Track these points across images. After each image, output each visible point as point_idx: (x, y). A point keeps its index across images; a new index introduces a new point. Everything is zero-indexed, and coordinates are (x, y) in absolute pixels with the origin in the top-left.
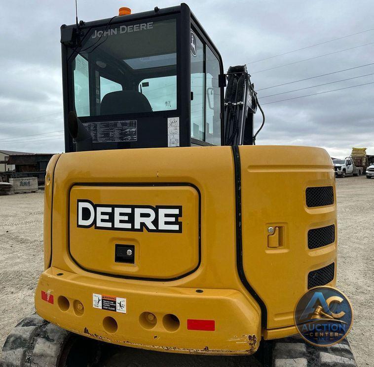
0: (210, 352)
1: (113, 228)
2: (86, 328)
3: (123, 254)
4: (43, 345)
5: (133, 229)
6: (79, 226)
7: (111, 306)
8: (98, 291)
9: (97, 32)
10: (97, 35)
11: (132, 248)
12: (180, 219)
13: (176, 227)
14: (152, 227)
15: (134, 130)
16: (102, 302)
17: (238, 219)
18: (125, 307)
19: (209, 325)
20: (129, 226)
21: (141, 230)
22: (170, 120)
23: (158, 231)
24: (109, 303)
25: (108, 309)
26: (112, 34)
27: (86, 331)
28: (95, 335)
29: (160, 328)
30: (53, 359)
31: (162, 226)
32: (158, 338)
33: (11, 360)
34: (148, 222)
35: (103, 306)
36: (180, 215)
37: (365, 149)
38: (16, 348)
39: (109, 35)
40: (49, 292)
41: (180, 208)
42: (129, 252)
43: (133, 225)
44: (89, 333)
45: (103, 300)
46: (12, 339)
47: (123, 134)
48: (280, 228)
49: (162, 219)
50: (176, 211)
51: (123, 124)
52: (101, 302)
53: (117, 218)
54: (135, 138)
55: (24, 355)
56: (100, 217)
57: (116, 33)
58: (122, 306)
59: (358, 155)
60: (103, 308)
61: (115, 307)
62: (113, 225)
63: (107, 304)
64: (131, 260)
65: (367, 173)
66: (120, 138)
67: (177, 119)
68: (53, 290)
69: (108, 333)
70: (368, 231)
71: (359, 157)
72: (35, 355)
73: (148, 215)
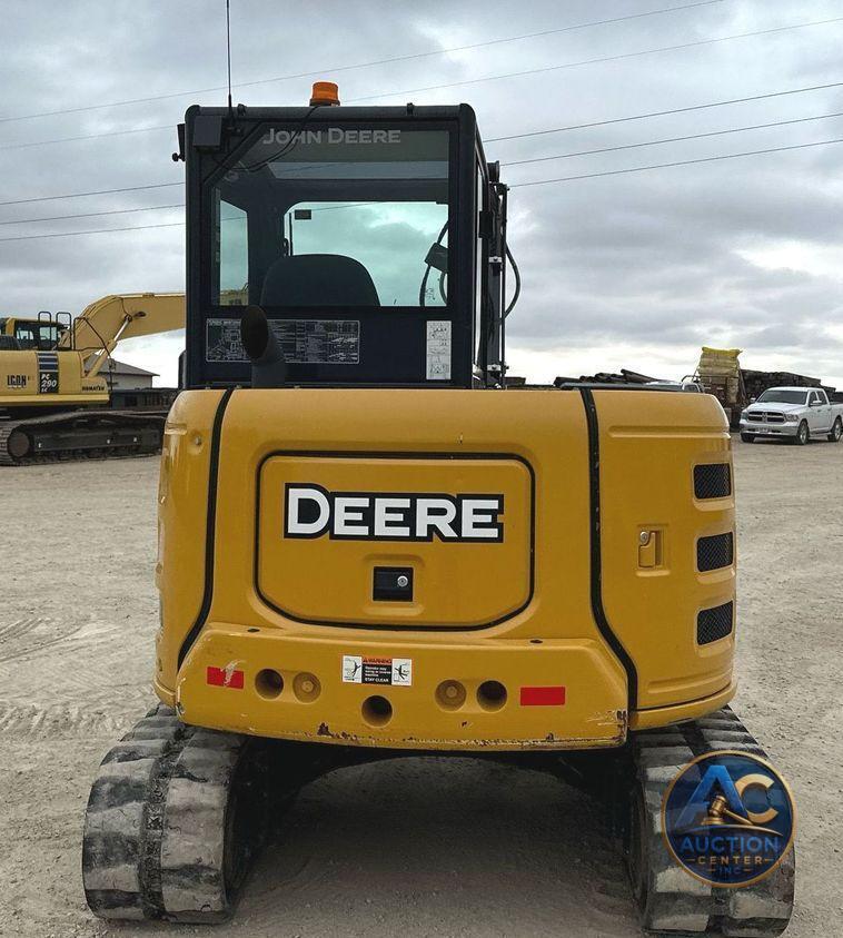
0: (555, 745)
1: (372, 536)
2: (323, 724)
3: (389, 585)
4: (186, 789)
5: (413, 537)
6: (288, 535)
7: (381, 676)
8: (353, 651)
9: (276, 132)
10: (274, 138)
11: (408, 572)
12: (500, 519)
13: (493, 533)
14: (449, 532)
15: (353, 340)
16: (364, 669)
17: (595, 517)
18: (410, 675)
19: (554, 696)
20: (405, 531)
21: (428, 539)
22: (431, 326)
23: (460, 539)
24: (378, 670)
25: (374, 682)
26: (309, 142)
27: (323, 730)
28: (344, 734)
29: (472, 707)
30: (215, 815)
31: (468, 531)
32: (468, 727)
33: (116, 828)
34: (443, 524)
35: (363, 677)
36: (501, 510)
37: (738, 352)
38: (122, 803)
39: (303, 142)
40: (231, 667)
41: (500, 498)
42: (402, 580)
43: (413, 530)
44: (329, 734)
45: (364, 666)
46: (106, 787)
47: (328, 348)
48: (656, 532)
49: (468, 519)
50: (494, 504)
51: (328, 328)
52: (360, 670)
53: (381, 517)
54: (356, 357)
55: (145, 813)
56: (341, 516)
57: (318, 140)
58: (403, 673)
59: (718, 371)
60: (364, 681)
61: (390, 677)
62: (372, 530)
63: (372, 673)
64: (405, 595)
65: (743, 426)
66: (321, 356)
67: (447, 325)
68: (243, 661)
69: (372, 727)
70: (759, 585)
71: (717, 376)
72: (173, 811)
73: (442, 512)
